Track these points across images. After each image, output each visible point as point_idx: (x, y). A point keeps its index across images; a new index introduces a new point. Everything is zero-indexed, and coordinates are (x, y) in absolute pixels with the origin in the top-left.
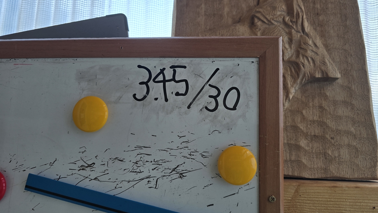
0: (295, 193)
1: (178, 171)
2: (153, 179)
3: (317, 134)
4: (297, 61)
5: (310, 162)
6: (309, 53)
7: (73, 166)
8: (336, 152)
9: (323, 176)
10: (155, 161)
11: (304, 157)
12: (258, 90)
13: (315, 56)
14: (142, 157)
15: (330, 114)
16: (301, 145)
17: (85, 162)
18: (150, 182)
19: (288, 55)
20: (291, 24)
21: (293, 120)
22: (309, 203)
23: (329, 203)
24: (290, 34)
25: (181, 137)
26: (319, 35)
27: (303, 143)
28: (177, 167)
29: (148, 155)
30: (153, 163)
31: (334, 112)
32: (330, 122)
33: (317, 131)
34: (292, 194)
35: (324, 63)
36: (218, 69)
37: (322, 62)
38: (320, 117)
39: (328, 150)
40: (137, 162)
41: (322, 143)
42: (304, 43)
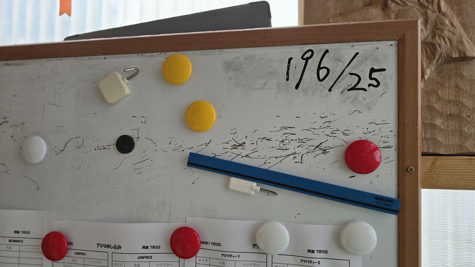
0: (431, 165)
1: (321, 148)
2: (299, 155)
3: (453, 113)
4: (433, 41)
5: (445, 140)
6: (446, 33)
7: (226, 146)
8: (472, 129)
9: (459, 152)
10: (300, 139)
11: (439, 135)
12: (397, 71)
13: (452, 36)
14: (288, 136)
15: (467, 93)
16: (436, 124)
17: (236, 142)
18: (295, 158)
19: (424, 36)
20: (426, 4)
21: (429, 101)
22: (445, 175)
23: (464, 174)
24: (425, 15)
25: (323, 118)
26: (455, 14)
27: (438, 122)
28: (321, 144)
29: (293, 134)
30: (298, 141)
31: (471, 91)
32: (466, 101)
33: (453, 110)
34: (429, 167)
35: (462, 43)
36: (357, 53)
37: (459, 42)
38: (456, 96)
39: (464, 128)
40: (283, 140)
41: (458, 121)
42: (440, 23)
